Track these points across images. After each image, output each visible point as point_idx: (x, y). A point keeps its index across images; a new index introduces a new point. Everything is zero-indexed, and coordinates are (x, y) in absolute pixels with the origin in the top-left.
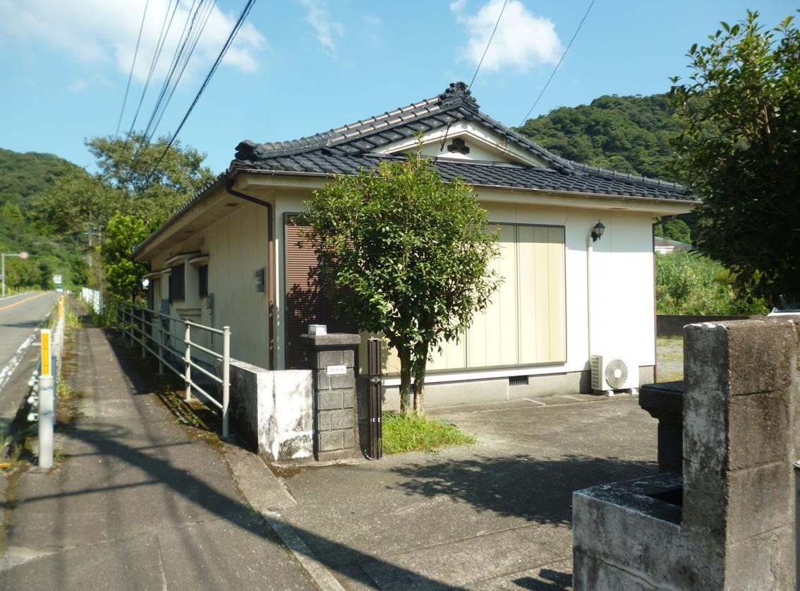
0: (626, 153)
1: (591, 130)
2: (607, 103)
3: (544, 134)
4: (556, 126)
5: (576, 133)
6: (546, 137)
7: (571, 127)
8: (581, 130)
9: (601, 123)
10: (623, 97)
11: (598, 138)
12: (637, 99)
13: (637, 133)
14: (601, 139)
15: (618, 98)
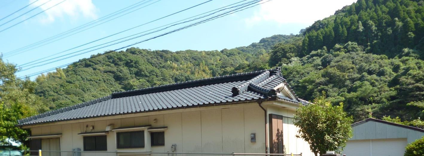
0: (147, 78)
1: (128, 64)
2: (135, 51)
3: (104, 64)
4: (109, 60)
5: (121, 65)
6: (104, 65)
7: (118, 62)
8: (123, 64)
9: (134, 62)
10: (142, 49)
11: (132, 69)
12: (149, 51)
13: (151, 69)
14: (134, 70)
15: (140, 50)
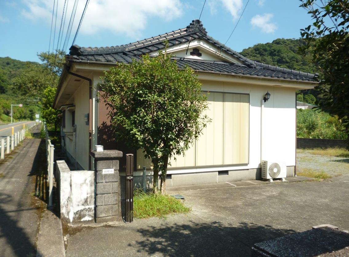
0: (287, 64)
1: (272, 54)
2: (280, 42)
3: (251, 55)
4: (256, 52)
5: (265, 55)
6: (252, 57)
7: (263, 52)
8: (268, 54)
9: (277, 51)
10: (287, 39)
11: (275, 57)
12: (293, 40)
13: (293, 55)
14: (276, 58)
15: (284, 40)
